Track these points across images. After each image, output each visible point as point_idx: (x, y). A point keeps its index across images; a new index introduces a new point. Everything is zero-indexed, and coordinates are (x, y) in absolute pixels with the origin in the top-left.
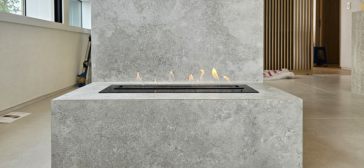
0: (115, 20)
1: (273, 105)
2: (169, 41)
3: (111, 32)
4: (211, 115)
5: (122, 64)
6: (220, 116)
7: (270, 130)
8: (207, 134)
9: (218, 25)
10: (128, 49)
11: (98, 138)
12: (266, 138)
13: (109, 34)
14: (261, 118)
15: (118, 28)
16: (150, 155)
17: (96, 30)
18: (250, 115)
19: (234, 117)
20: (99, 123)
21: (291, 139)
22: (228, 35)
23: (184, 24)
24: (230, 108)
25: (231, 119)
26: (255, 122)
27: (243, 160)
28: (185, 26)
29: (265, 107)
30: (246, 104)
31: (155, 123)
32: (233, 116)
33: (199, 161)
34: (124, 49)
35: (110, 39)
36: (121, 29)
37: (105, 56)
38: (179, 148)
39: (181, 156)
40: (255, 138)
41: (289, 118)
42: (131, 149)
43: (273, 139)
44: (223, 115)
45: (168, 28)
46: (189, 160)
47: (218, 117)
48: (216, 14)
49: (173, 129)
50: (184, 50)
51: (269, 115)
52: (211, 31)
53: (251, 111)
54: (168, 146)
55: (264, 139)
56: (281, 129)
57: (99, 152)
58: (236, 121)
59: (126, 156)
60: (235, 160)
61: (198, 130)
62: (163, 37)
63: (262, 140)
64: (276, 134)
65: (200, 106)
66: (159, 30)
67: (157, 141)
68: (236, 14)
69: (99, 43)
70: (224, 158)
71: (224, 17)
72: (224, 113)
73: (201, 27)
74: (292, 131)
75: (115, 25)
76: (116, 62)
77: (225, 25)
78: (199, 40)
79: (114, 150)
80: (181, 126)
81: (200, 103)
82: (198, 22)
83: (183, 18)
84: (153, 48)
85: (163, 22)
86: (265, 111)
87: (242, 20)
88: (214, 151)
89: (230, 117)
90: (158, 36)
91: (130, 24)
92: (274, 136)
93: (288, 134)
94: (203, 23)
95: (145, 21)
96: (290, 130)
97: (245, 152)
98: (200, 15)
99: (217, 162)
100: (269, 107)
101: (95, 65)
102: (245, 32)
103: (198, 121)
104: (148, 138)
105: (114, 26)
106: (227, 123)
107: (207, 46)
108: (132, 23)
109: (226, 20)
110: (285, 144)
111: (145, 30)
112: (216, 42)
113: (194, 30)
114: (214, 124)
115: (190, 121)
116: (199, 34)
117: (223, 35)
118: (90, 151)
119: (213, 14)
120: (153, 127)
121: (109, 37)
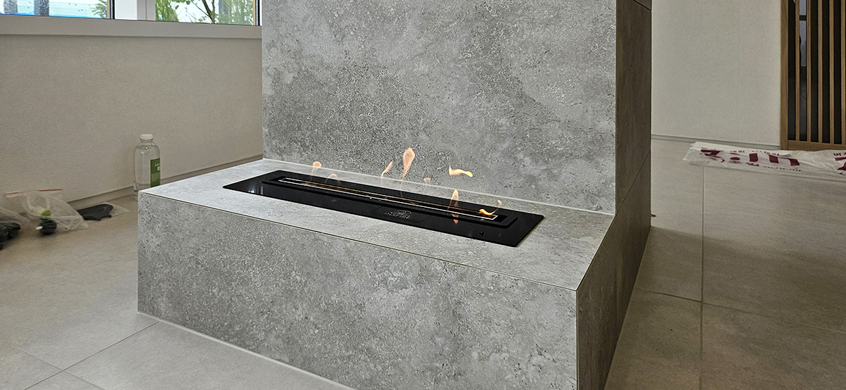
0: (298, 54)
1: (502, 286)
2: (392, 98)
3: (292, 75)
4: (368, 274)
5: (309, 133)
6: (386, 279)
7: (494, 338)
8: (361, 307)
9: (496, 72)
10: (319, 108)
11: (193, 264)
12: (484, 352)
13: (288, 78)
14: (472, 307)
15: (303, 68)
16: (266, 316)
17: (269, 70)
18: (447, 294)
19: (414, 290)
20: (194, 240)
21: (547, 375)
22: (521, 95)
23: (422, 67)
24: (406, 270)
25: (408, 292)
26: (459, 311)
27: (433, 383)
28: (424, 71)
29: (483, 286)
30: (439, 268)
31: (274, 263)
32: (412, 287)
33: (347, 354)
34: (312, 107)
35: (290, 87)
36: (307, 71)
37: (282, 117)
38: (312, 319)
39: (315, 334)
40: (459, 347)
41: (540, 325)
42: (238, 296)
43: (502, 361)
44: (392, 279)
45: (390, 73)
46: (329, 347)
47: (382, 281)
48: (494, 49)
49: (301, 280)
50: (422, 119)
51: (490, 304)
52: (481, 85)
53: (449, 285)
54: (294, 310)
55: (479, 353)
56: (520, 344)
57: (195, 287)
58: (418, 298)
59: (230, 306)
60: (415, 377)
61: (344, 296)
62: (381, 90)
63: (475, 355)
64: (508, 352)
65: (348, 252)
66: (372, 77)
67: (276, 295)
68: (542, 50)
69: (273, 93)
70: (395, 365)
71: (512, 56)
72: (393, 276)
73: (458, 76)
74: (548, 356)
75: (298, 64)
76: (299, 128)
77: (514, 73)
78: (454, 102)
79: (214, 291)
80: (314, 280)
81: (348, 245)
82: (452, 65)
83: (421, 55)
84: (362, 110)
85: (381, 62)
86: (483, 295)
87: (558, 64)
88: (373, 344)
89: (406, 288)
90: (372, 89)
91: (322, 63)
92: (504, 355)
93: (536, 359)
94: (462, 66)
95: (347, 58)
96: (543, 353)
97: (437, 368)
98: (455, 51)
99: (380, 368)
100: (492, 288)
101: (267, 130)
102: (564, 93)
103: (345, 278)
104: (262, 285)
105: (296, 66)
106: (400, 297)
107: (471, 115)
108: (326, 61)
109: (516, 64)
110: (531, 380)
111: (348, 74)
112: (491, 108)
113: (443, 82)
114: (374, 294)
115: (330, 275)
116: (454, 89)
117: (508, 95)
118: (184, 282)
119: (486, 50)
120: (271, 269)
121: (289, 83)
